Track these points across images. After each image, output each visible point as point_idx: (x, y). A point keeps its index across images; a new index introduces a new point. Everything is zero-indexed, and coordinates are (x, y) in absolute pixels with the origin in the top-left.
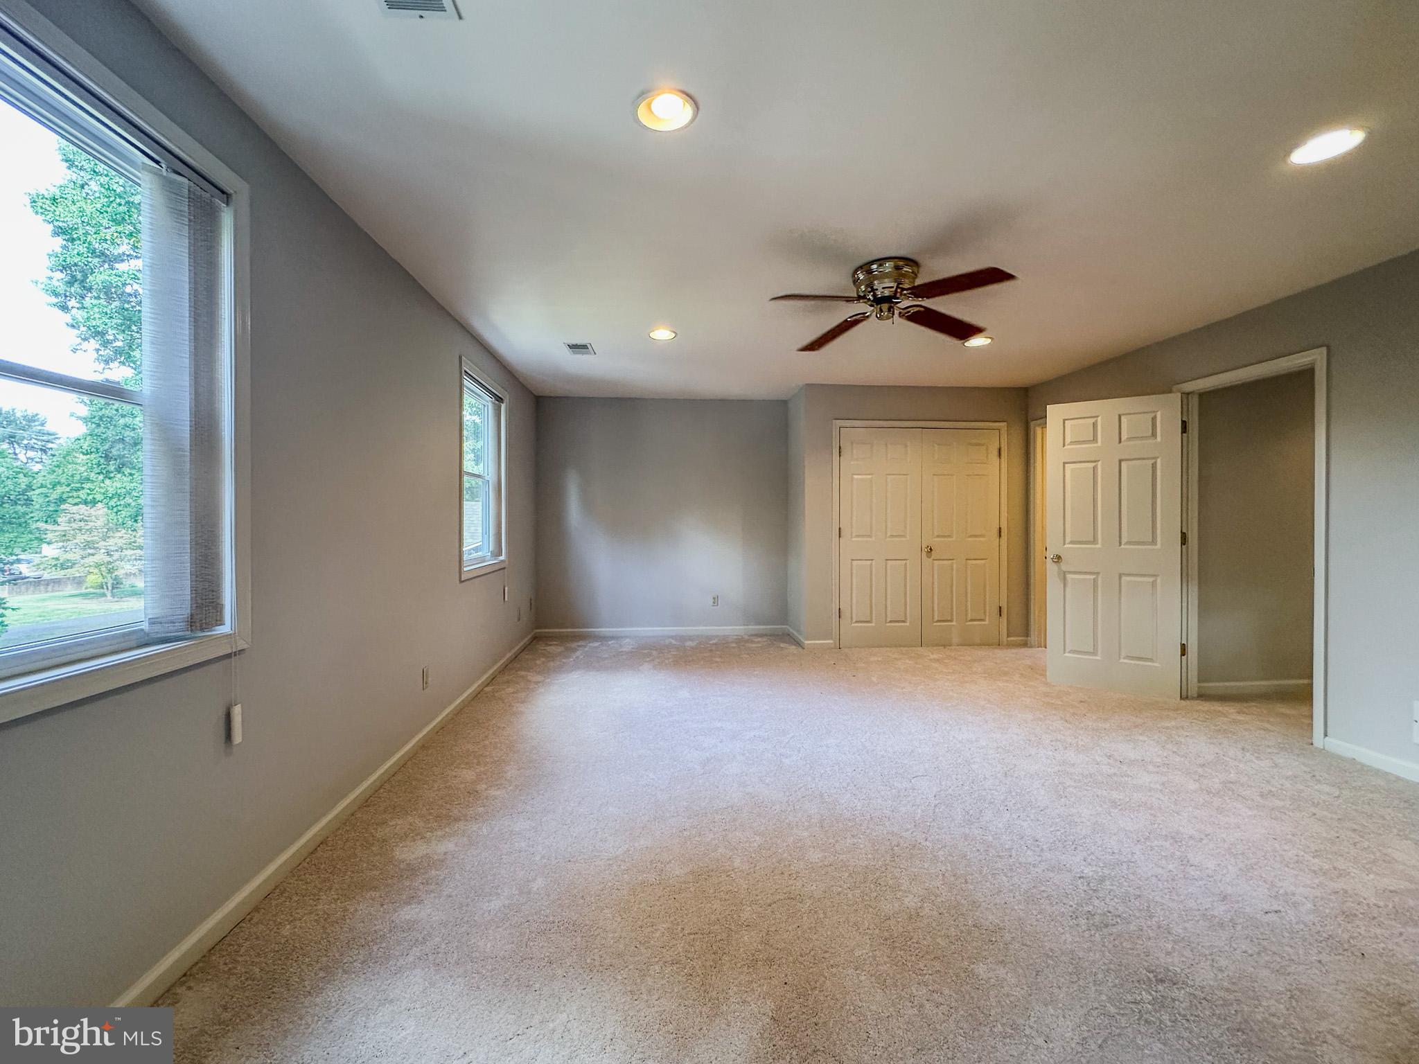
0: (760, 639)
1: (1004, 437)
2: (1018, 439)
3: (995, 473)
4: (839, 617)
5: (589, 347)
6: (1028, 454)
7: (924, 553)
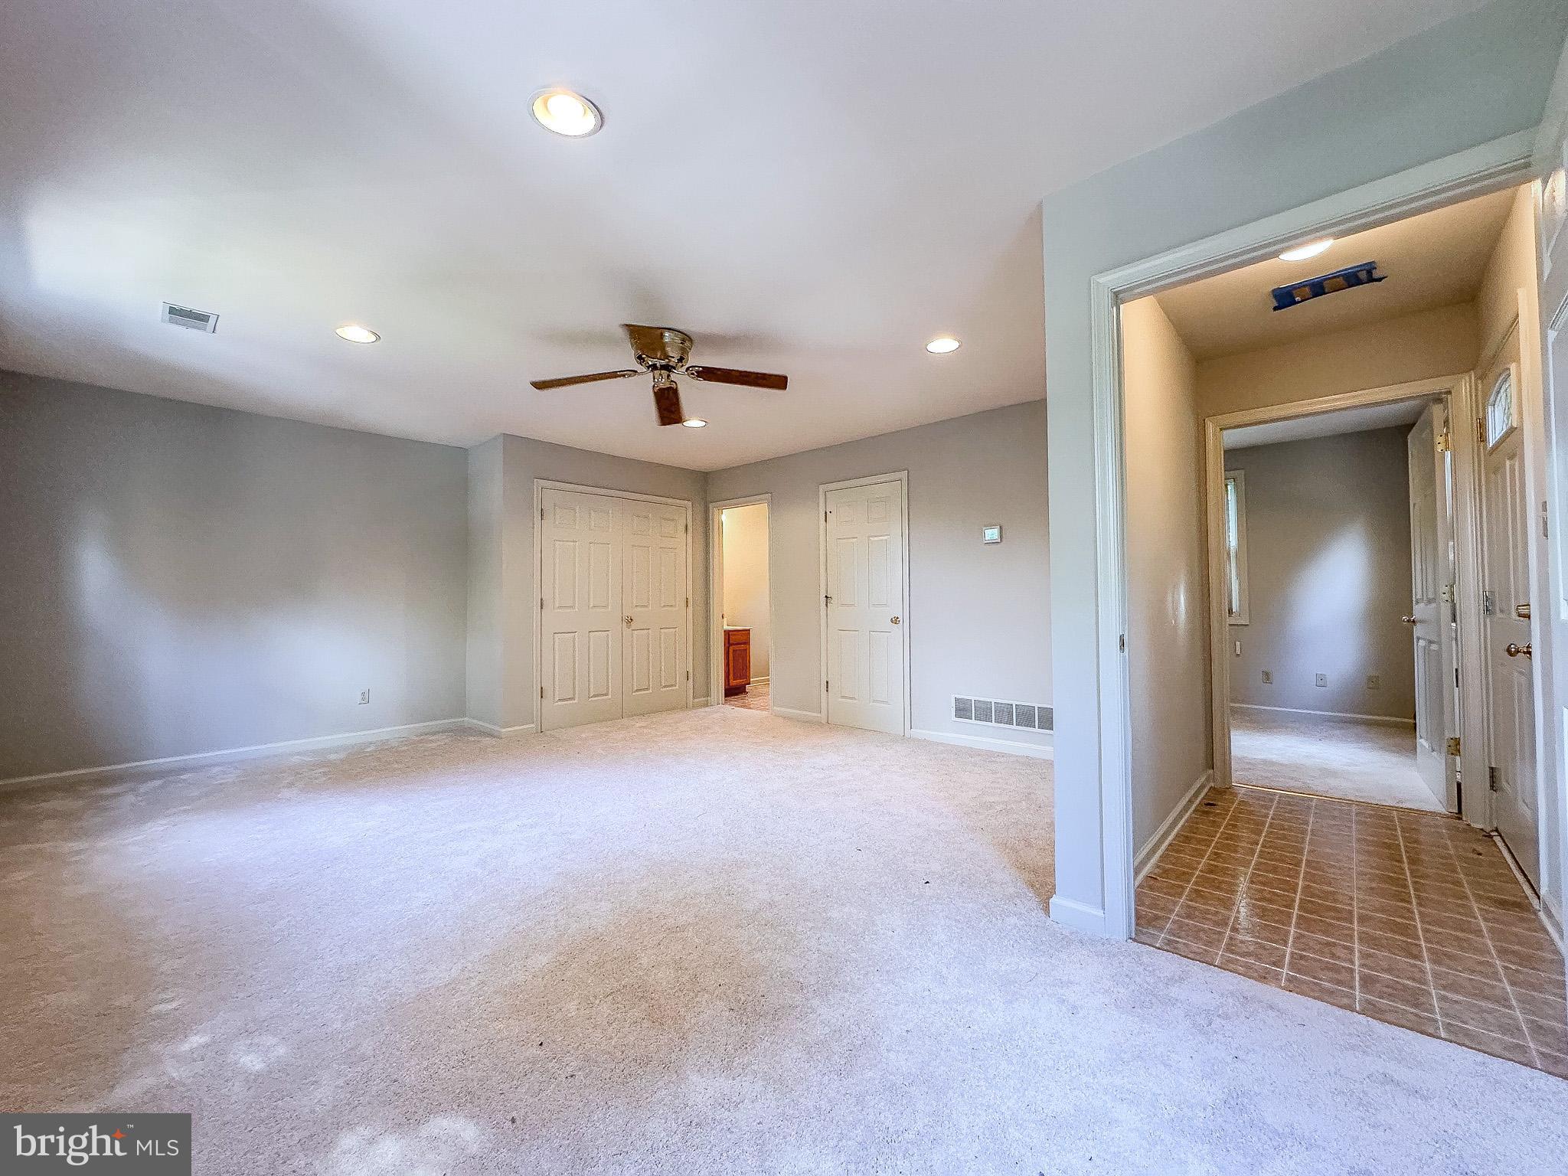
0: (435, 737)
1: (690, 512)
2: (699, 517)
3: (682, 547)
4: (542, 697)
5: (212, 321)
6: (706, 533)
7: (625, 624)
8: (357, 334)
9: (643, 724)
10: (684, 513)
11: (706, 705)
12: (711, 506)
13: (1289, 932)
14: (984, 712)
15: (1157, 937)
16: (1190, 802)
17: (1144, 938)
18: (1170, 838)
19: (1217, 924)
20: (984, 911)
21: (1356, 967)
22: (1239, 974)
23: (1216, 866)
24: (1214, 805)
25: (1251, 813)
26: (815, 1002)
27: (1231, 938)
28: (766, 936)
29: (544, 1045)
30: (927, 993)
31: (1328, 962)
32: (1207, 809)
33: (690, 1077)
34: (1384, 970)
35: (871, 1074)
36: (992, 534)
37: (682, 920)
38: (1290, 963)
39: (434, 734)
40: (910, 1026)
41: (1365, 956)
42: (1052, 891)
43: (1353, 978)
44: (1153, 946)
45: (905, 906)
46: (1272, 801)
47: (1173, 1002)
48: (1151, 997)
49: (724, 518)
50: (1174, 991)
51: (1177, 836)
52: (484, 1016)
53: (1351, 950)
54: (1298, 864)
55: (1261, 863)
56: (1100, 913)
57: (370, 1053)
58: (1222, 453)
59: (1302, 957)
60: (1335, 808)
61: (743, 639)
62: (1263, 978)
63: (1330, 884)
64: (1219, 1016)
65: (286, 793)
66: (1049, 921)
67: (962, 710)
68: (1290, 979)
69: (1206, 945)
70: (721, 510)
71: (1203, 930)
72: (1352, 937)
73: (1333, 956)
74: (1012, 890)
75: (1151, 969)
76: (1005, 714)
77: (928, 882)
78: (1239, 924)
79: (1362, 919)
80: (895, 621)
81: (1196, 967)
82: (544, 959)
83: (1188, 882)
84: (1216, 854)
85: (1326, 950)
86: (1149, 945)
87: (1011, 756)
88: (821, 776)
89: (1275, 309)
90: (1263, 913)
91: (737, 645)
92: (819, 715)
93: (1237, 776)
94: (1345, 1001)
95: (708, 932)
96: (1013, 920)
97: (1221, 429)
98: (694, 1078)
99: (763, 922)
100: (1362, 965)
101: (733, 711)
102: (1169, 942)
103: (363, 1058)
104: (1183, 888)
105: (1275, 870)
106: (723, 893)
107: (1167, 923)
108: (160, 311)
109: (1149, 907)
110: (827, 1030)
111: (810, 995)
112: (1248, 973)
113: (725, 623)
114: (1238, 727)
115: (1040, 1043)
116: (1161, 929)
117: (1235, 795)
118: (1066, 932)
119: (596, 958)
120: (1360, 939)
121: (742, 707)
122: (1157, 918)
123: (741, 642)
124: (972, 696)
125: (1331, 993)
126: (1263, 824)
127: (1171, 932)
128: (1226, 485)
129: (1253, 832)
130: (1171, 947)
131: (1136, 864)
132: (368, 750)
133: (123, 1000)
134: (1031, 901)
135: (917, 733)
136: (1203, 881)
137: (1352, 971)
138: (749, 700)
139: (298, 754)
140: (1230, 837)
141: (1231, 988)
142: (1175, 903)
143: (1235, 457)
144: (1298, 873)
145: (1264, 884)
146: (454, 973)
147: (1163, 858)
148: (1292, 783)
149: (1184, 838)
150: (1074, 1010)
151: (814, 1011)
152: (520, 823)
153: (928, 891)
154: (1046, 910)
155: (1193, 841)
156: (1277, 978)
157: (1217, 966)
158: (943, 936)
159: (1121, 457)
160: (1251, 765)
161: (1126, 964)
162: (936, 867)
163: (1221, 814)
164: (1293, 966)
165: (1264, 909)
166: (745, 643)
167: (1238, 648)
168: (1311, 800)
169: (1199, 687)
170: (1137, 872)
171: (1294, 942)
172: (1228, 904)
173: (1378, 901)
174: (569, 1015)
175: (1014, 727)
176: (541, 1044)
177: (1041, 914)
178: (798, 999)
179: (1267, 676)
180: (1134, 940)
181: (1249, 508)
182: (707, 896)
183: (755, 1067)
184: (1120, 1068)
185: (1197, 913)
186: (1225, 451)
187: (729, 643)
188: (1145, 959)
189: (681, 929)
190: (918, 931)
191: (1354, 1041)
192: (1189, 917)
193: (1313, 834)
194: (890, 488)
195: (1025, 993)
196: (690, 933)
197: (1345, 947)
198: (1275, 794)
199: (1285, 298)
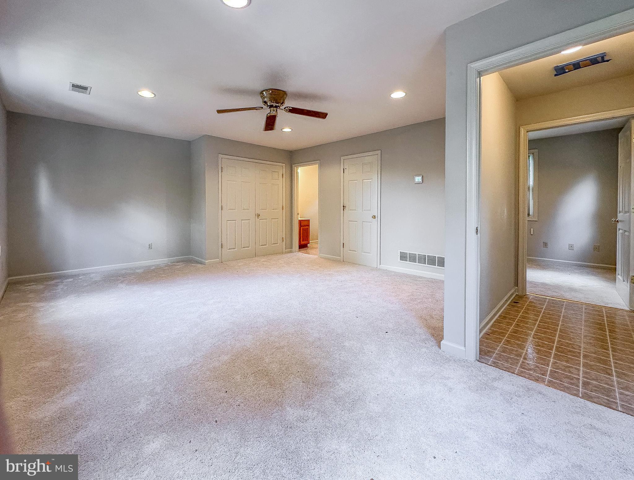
0: (178, 264)
1: (284, 170)
2: (289, 172)
3: (281, 183)
4: (222, 248)
5: (89, 89)
6: (292, 177)
7: (256, 217)
8: (146, 94)
9: (263, 260)
10: (281, 169)
11: (291, 252)
12: (293, 165)
13: (550, 360)
14: (412, 258)
15: (488, 360)
16: (507, 301)
17: (483, 360)
18: (496, 317)
19: (517, 355)
20: (412, 345)
21: (581, 378)
22: (526, 378)
23: (518, 330)
24: (518, 303)
25: (535, 307)
26: (339, 381)
27: (523, 362)
28: (318, 352)
29: (228, 392)
30: (386, 379)
31: (567, 375)
32: (515, 304)
33: (287, 408)
34: (593, 379)
35: (362, 411)
36: (418, 179)
37: (282, 344)
38: (549, 375)
39: (178, 262)
40: (379, 393)
41: (585, 373)
42: (442, 338)
43: (579, 383)
44: (487, 364)
45: (377, 342)
46: (545, 301)
47: (495, 389)
48: (485, 386)
49: (299, 171)
50: (496, 384)
51: (500, 316)
52: (203, 379)
53: (579, 370)
54: (556, 331)
55: (539, 330)
56: (463, 348)
57: (159, 391)
58: (527, 141)
59: (555, 372)
60: (574, 305)
61: (306, 223)
62: (537, 380)
63: (570, 340)
64: (516, 396)
65: (121, 285)
66: (440, 351)
67: (403, 257)
68: (550, 382)
69: (511, 364)
70: (297, 167)
71: (511, 358)
72: (580, 364)
73: (570, 372)
74: (424, 337)
75: (485, 374)
76: (422, 259)
77: (387, 332)
78: (527, 356)
79: (585, 356)
80: (374, 217)
81: (506, 374)
82: (226, 358)
83: (504, 336)
84: (517, 324)
85: (567, 369)
86: (485, 364)
87: (425, 278)
88: (341, 284)
89: (556, 75)
90: (538, 352)
91: (304, 226)
92: (340, 258)
93: (529, 290)
94: (575, 392)
95: (293, 350)
96: (424, 350)
97: (527, 132)
98: (288, 409)
99: (316, 346)
100: (584, 377)
101: (302, 255)
102: (494, 363)
103: (157, 394)
104: (502, 339)
105: (545, 333)
106: (299, 333)
107: (494, 354)
108: (68, 86)
109: (486, 347)
110: (343, 392)
111: (336, 378)
112: (530, 378)
113: (299, 217)
114: (530, 267)
115: (435, 403)
116: (491, 357)
117: (528, 298)
118: (448, 356)
119: (247, 358)
120: (584, 366)
121: (306, 253)
122: (489, 352)
123: (306, 225)
124: (408, 251)
125: (568, 388)
126: (540, 312)
127: (495, 358)
128: (529, 157)
129: (535, 315)
130: (495, 365)
131: (481, 327)
132: (152, 268)
133: (65, 366)
134: (432, 343)
135: (383, 266)
136: (511, 336)
137: (579, 379)
138: (309, 250)
139: (124, 269)
140: (524, 317)
141: (522, 384)
142: (498, 346)
143: (534, 144)
144: (555, 334)
145: (540, 339)
146: (191, 361)
147: (492, 326)
148: (555, 294)
149: (503, 317)
150: (450, 390)
151: (338, 385)
152: (214, 301)
153: (387, 336)
154: (439, 346)
155: (507, 319)
156: (543, 381)
157: (516, 374)
158: (393, 356)
159: (479, 143)
160: (535, 285)
161: (474, 371)
162: (391, 326)
163: (520, 307)
164: (551, 376)
165: (539, 350)
166: (307, 226)
167: (532, 231)
168: (564, 302)
169: (513, 250)
170: (481, 331)
171: (552, 365)
172: (522, 347)
173: (592, 349)
174: (237, 381)
175: (427, 265)
176: (226, 392)
177: (437, 348)
178: (331, 379)
179: (545, 245)
180: (478, 361)
181: (539, 167)
182: (293, 334)
183: (314, 406)
184: (470, 416)
185: (508, 350)
186: (528, 141)
187: (301, 226)
188: (483, 369)
189: (283, 347)
190: (383, 352)
191: (579, 410)
192: (504, 352)
193: (563, 317)
194: (372, 158)
195: (429, 381)
196: (285, 349)
197: (576, 369)
198: (546, 299)
199: (560, 70)
